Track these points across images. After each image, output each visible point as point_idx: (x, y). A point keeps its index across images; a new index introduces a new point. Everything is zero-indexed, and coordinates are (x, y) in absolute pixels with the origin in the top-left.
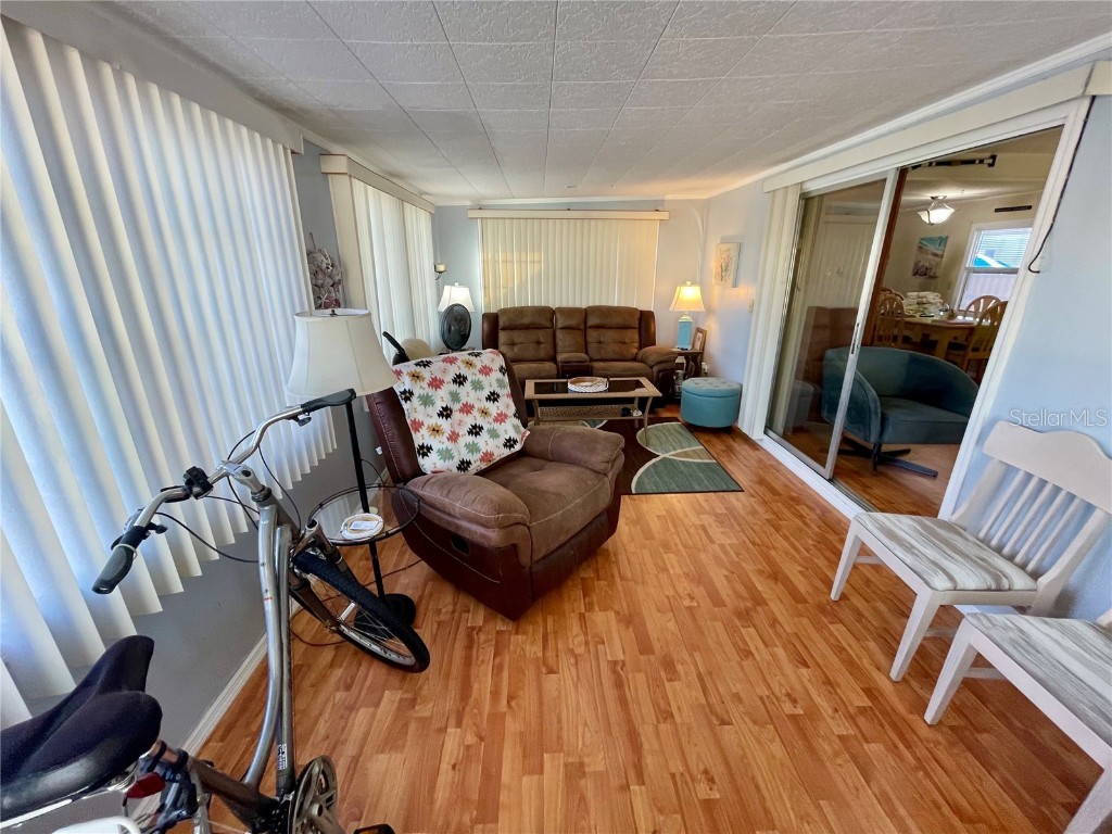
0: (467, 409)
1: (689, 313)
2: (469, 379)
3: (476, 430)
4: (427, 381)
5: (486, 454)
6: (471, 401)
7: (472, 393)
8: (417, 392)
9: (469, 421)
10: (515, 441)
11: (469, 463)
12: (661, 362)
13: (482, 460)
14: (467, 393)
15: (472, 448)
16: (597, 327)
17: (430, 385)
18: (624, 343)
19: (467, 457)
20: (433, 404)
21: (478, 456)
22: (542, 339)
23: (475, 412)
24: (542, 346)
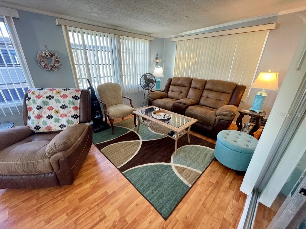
0: (51, 109)
1: (266, 91)
2: (55, 98)
3: (49, 117)
4: (36, 95)
5: (48, 127)
6: (53, 106)
7: (55, 103)
8: (32, 98)
9: (49, 113)
10: (65, 126)
11: (40, 128)
12: (222, 115)
13: (46, 128)
14: (52, 103)
15: (45, 123)
16: (209, 90)
17: (37, 97)
18: (220, 100)
19: (41, 125)
20: (36, 103)
21: (46, 126)
22: (183, 91)
23: (53, 111)
24: (182, 94)
